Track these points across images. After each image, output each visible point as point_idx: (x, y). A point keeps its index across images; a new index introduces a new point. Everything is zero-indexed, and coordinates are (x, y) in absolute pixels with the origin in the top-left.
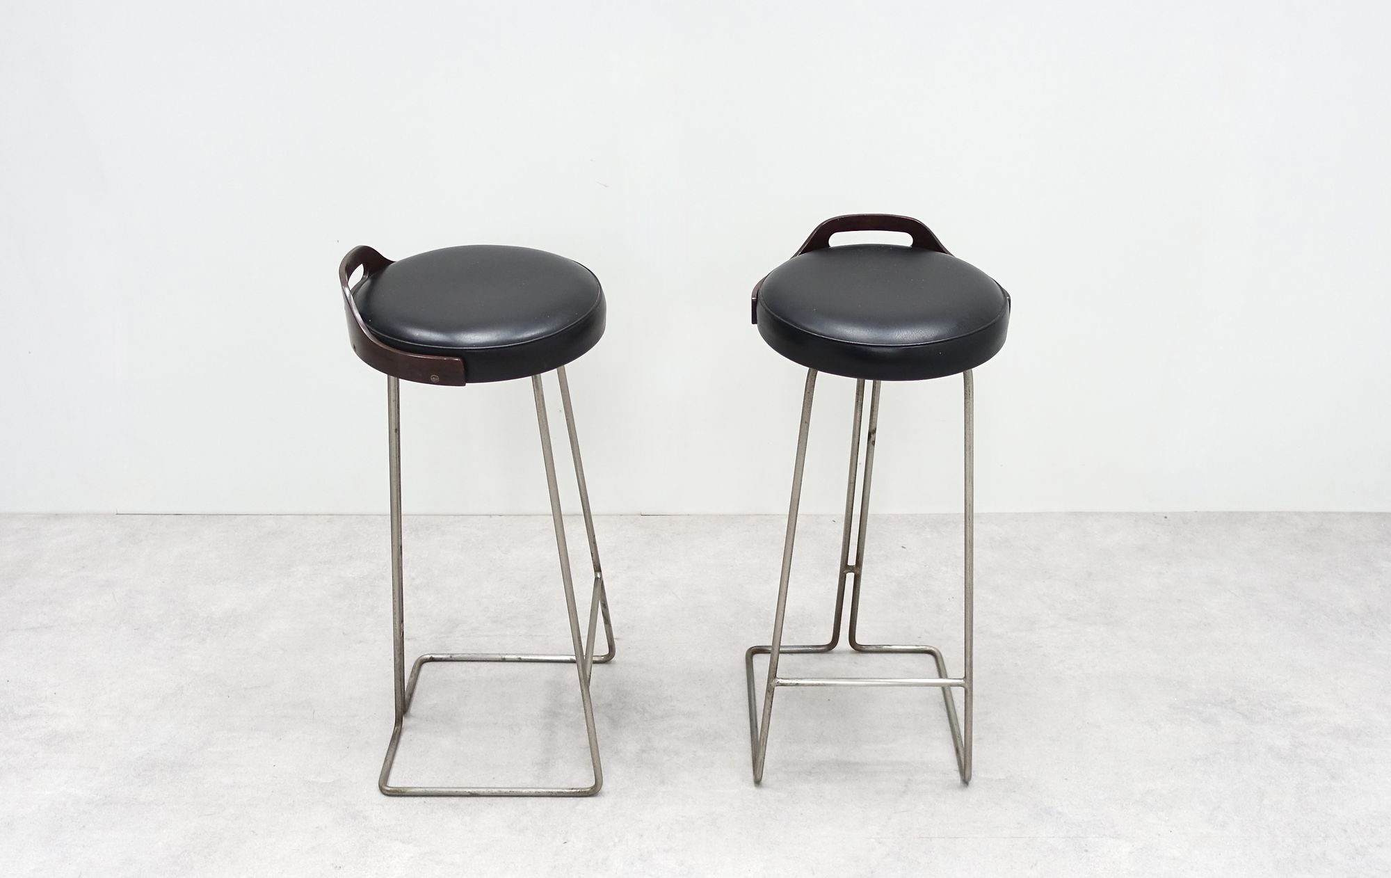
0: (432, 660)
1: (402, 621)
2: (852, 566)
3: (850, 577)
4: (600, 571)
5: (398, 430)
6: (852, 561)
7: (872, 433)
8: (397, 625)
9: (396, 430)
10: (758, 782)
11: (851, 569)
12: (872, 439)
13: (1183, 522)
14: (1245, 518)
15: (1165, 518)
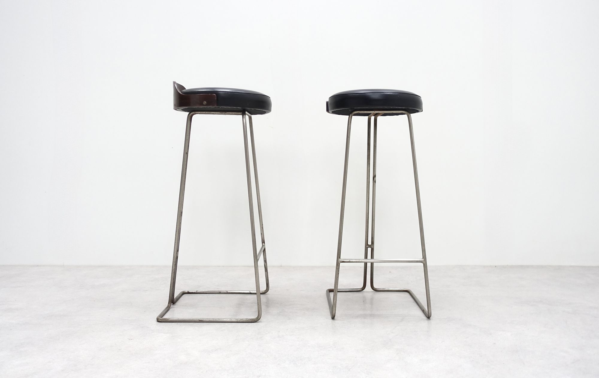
0: (189, 293)
1: (178, 251)
2: (370, 245)
3: (369, 250)
4: (264, 243)
5: (187, 153)
6: (370, 243)
7: (374, 177)
8: (176, 252)
9: (186, 153)
10: (333, 318)
11: (370, 246)
12: (374, 180)
13: (503, 267)
14: (528, 267)
15: (496, 266)
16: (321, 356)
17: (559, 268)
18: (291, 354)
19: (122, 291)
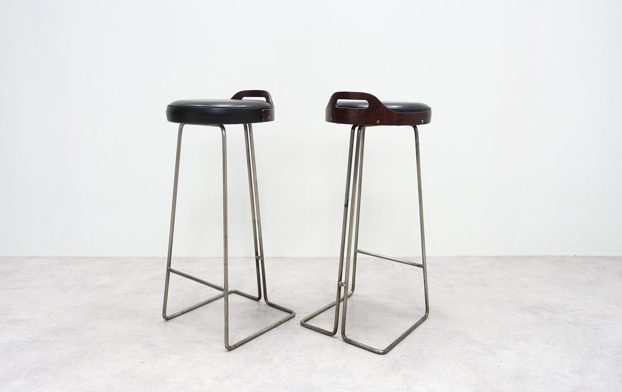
13: (505, 259)
14: (530, 257)
15: (498, 257)
16: (331, 384)
17: (561, 260)
18: (302, 383)
19: (125, 294)
